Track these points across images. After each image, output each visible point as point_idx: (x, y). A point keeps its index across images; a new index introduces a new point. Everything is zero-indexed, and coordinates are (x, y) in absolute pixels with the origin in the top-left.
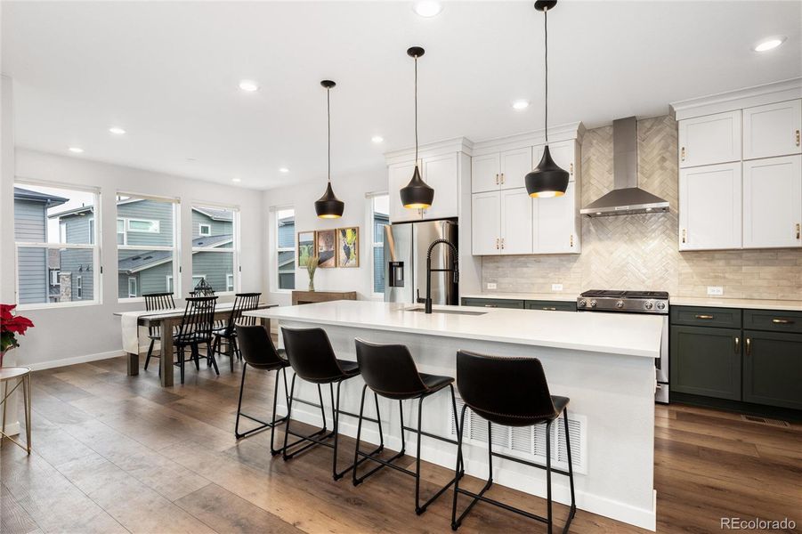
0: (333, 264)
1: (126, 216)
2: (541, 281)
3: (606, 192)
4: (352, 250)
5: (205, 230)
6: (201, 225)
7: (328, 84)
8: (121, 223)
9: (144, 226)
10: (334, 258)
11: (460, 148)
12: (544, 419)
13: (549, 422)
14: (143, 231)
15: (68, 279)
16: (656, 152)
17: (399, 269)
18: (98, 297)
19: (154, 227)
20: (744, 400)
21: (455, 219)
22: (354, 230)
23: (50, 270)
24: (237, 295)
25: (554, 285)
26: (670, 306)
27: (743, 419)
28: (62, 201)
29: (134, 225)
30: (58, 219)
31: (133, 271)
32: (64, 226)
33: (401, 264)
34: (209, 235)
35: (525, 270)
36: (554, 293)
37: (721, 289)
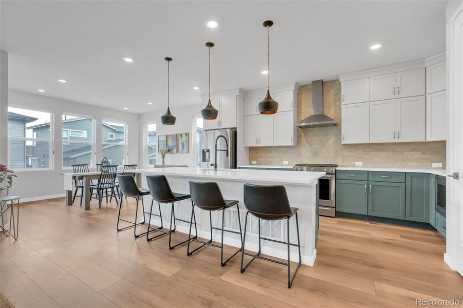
0: (176, 152)
1: (69, 128)
2: (278, 160)
3: (309, 116)
4: (185, 145)
5: (111, 136)
6: (109, 134)
7: (169, 59)
8: (65, 132)
9: (79, 133)
10: (176, 149)
11: (238, 94)
12: (287, 216)
13: (288, 217)
14: (78, 136)
15: (37, 161)
16: (332, 97)
17: (207, 153)
18: (51, 167)
19: (84, 134)
20: (369, 215)
21: (236, 128)
22: (186, 134)
23: (27, 157)
24: (125, 166)
25: (284, 162)
26: (336, 170)
27: (368, 223)
28: (34, 119)
29: (73, 133)
30: (32, 130)
31: (72, 157)
32: (35, 133)
33: (208, 151)
34: (114, 139)
35: (270, 154)
36: (284, 165)
37: (362, 163)
